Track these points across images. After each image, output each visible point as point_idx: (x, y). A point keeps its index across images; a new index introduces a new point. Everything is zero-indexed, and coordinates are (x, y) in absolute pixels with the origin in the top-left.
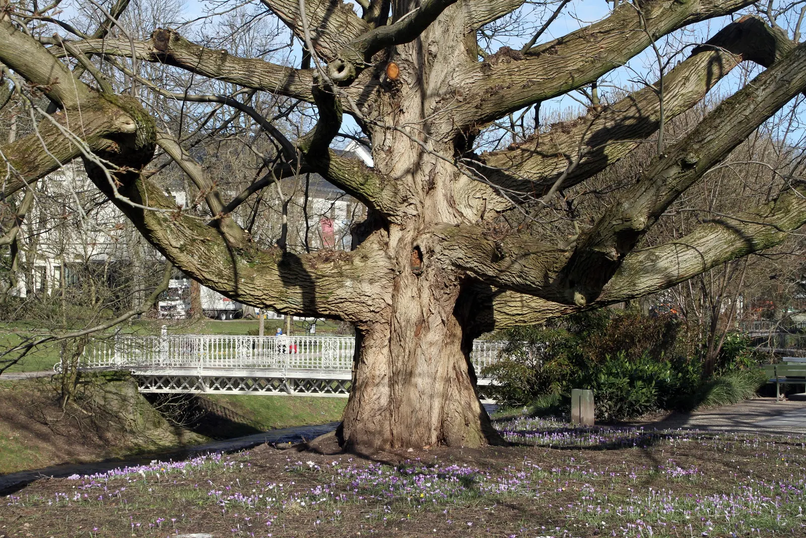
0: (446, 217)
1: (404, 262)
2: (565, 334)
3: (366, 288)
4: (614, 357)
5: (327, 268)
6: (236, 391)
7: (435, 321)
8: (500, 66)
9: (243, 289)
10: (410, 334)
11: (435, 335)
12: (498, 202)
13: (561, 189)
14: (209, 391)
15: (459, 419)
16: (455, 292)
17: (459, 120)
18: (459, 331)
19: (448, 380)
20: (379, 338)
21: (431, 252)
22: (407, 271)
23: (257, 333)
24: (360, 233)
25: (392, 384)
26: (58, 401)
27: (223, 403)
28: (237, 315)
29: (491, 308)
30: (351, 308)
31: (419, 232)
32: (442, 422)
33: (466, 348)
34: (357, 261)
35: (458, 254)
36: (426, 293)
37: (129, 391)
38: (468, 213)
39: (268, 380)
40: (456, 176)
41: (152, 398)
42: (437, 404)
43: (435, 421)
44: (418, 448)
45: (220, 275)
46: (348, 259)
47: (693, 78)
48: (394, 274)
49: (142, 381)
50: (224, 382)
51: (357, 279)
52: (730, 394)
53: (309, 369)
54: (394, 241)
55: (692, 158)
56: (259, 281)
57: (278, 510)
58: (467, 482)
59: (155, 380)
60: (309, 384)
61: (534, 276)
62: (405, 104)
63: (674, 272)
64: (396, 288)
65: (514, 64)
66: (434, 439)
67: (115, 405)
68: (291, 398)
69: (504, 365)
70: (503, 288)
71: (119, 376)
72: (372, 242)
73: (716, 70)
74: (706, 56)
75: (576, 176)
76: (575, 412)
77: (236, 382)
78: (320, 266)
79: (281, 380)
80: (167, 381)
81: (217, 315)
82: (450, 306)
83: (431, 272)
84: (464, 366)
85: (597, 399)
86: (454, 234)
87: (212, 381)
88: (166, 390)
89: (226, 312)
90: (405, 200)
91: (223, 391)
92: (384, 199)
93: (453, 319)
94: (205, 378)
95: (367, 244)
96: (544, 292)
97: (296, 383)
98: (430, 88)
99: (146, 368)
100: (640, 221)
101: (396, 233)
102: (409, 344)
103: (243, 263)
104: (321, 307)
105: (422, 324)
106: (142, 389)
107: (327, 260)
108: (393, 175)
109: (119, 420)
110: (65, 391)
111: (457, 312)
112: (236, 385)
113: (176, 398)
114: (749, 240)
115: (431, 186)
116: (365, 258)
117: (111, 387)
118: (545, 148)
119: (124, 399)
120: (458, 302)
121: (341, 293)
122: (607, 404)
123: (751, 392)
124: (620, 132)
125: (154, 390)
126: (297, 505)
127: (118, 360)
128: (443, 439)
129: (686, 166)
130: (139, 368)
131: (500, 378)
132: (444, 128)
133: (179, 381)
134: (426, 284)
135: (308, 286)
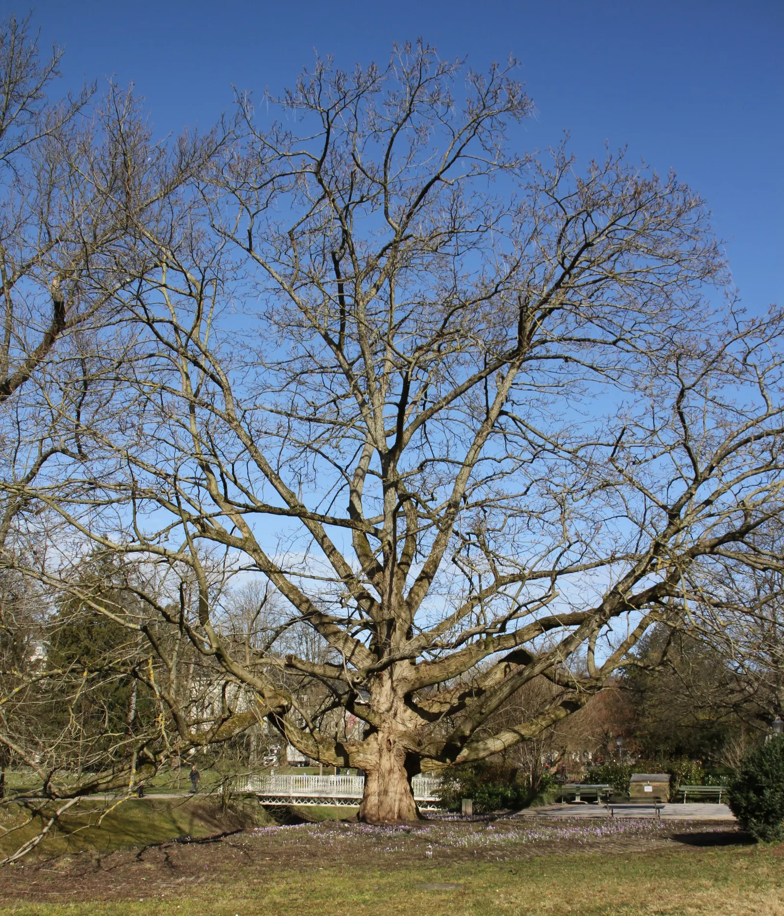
0: (401, 728)
1: (384, 746)
2: (470, 775)
3: (369, 757)
4: (486, 786)
5: (353, 749)
6: (309, 804)
7: (396, 769)
8: (423, 668)
9: (321, 757)
10: (387, 775)
11: (396, 775)
12: (421, 721)
13: (445, 716)
14: (295, 803)
15: (406, 809)
16: (403, 757)
17: (405, 690)
18: (406, 775)
19: (402, 794)
20: (374, 776)
21: (395, 742)
22: (385, 750)
23: (318, 774)
24: (366, 734)
25: (379, 795)
26: (221, 808)
27: (302, 810)
28: (307, 764)
29: (419, 765)
30: (363, 764)
31: (390, 733)
32: (399, 810)
33: (409, 780)
34: (365, 746)
35: (405, 743)
36: (393, 758)
37: (255, 803)
38: (409, 725)
39: (326, 798)
40: (405, 711)
41: (267, 807)
42: (397, 803)
43: (396, 810)
44: (389, 820)
45: (312, 752)
46: (362, 745)
47: (499, 672)
48: (380, 751)
49: (261, 798)
50: (303, 799)
51: (365, 753)
52: (542, 802)
53: (349, 793)
54: (380, 737)
55: (483, 711)
56: (327, 754)
57: (334, 838)
58: (408, 832)
59: (268, 798)
60: (346, 800)
61: (433, 752)
62: (384, 683)
63: (493, 749)
64: (381, 756)
65: (428, 667)
66: (396, 817)
67: (249, 810)
68: (336, 808)
69: (440, 790)
70: (424, 756)
71: (250, 795)
72: (371, 738)
73: (508, 670)
74: (504, 664)
75: (453, 710)
76: (463, 809)
77: (309, 799)
78: (350, 748)
79: (332, 798)
80: (274, 798)
81: (295, 764)
82: (402, 763)
83: (395, 750)
84: (408, 788)
85: (474, 804)
86: (404, 735)
87: (297, 799)
88: (273, 803)
89: (301, 763)
90: (384, 721)
91: (302, 804)
92: (376, 721)
93: (404, 769)
94: (293, 797)
95: (369, 738)
96: (437, 758)
97: (339, 800)
98: (394, 678)
99: (263, 792)
100: (467, 733)
101: (381, 734)
102: (386, 779)
103: (321, 747)
104: (351, 764)
105: (391, 771)
106: (261, 803)
107: (353, 745)
108: (380, 711)
109: (251, 818)
110: (224, 803)
111: (405, 766)
112: (309, 801)
113: (279, 807)
114: (522, 736)
115: (395, 714)
116: (368, 744)
117: (247, 801)
118: (442, 700)
119: (253, 807)
120: (405, 762)
121: (359, 758)
122: (478, 806)
123: (552, 800)
124: (469, 694)
125: (267, 803)
126: (342, 837)
127: (249, 788)
128: (399, 817)
129: (482, 714)
130: (260, 792)
131: (439, 797)
132: (401, 692)
133: (280, 799)
134: (392, 755)
135: (346, 756)
